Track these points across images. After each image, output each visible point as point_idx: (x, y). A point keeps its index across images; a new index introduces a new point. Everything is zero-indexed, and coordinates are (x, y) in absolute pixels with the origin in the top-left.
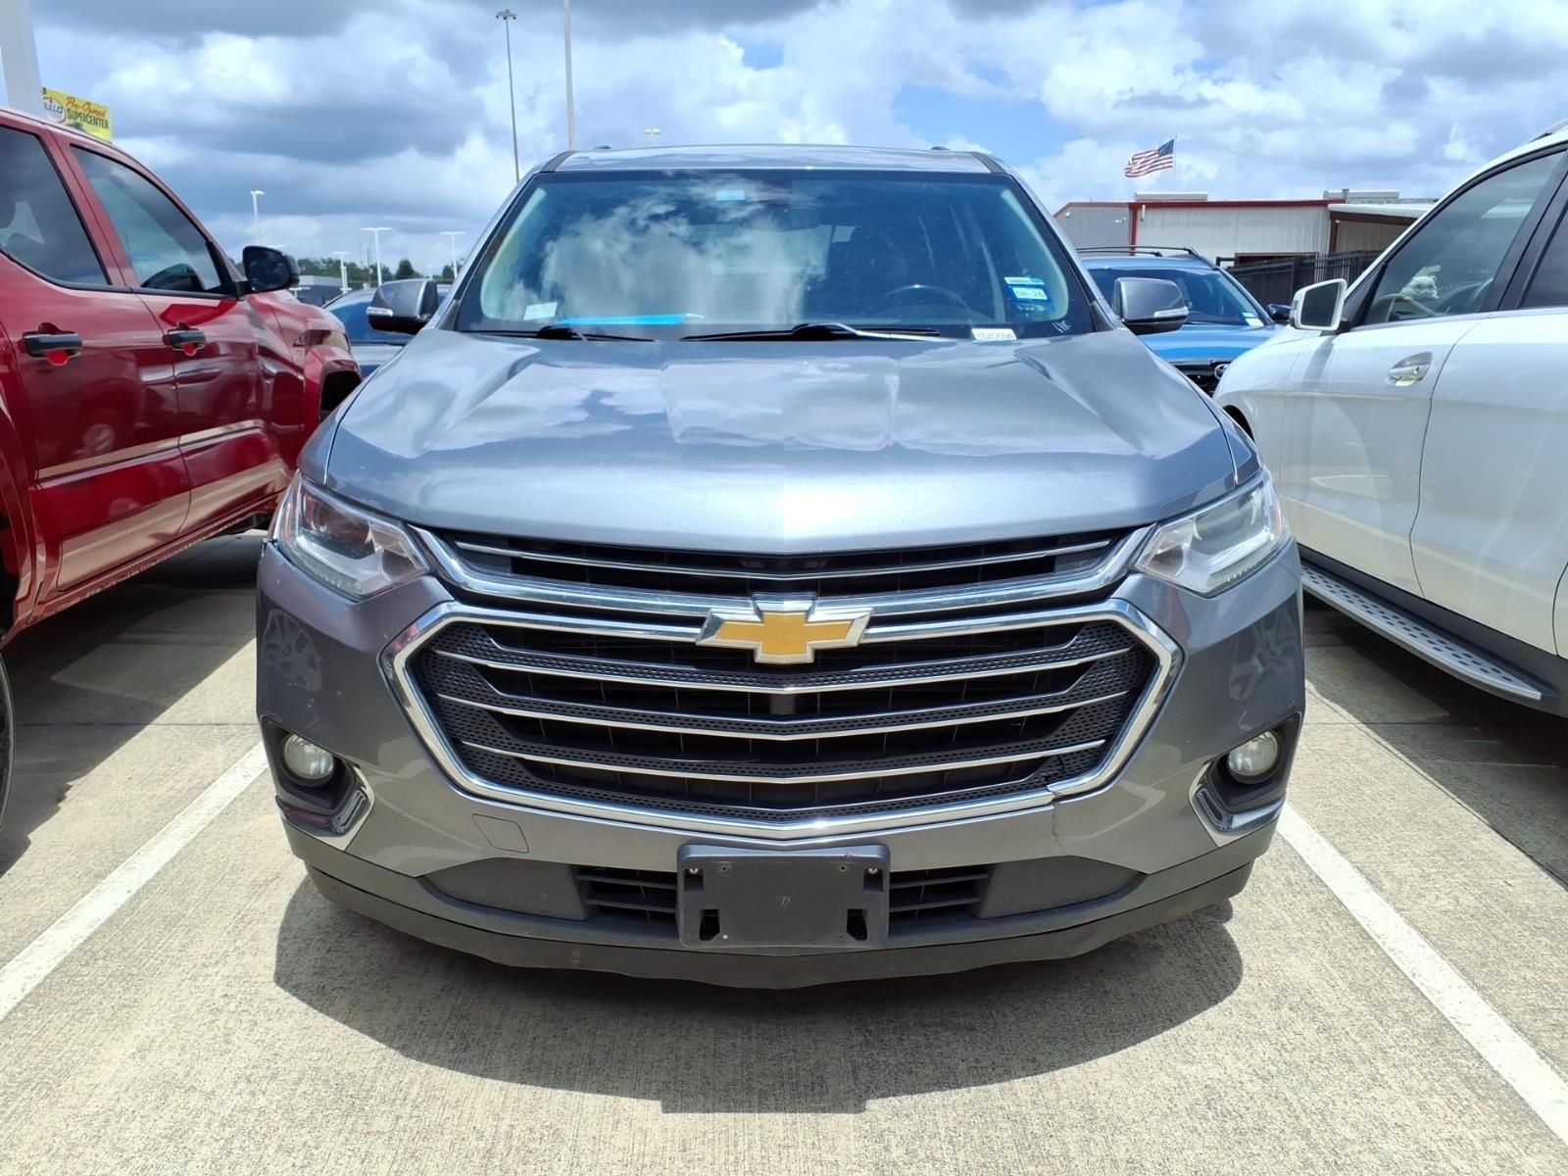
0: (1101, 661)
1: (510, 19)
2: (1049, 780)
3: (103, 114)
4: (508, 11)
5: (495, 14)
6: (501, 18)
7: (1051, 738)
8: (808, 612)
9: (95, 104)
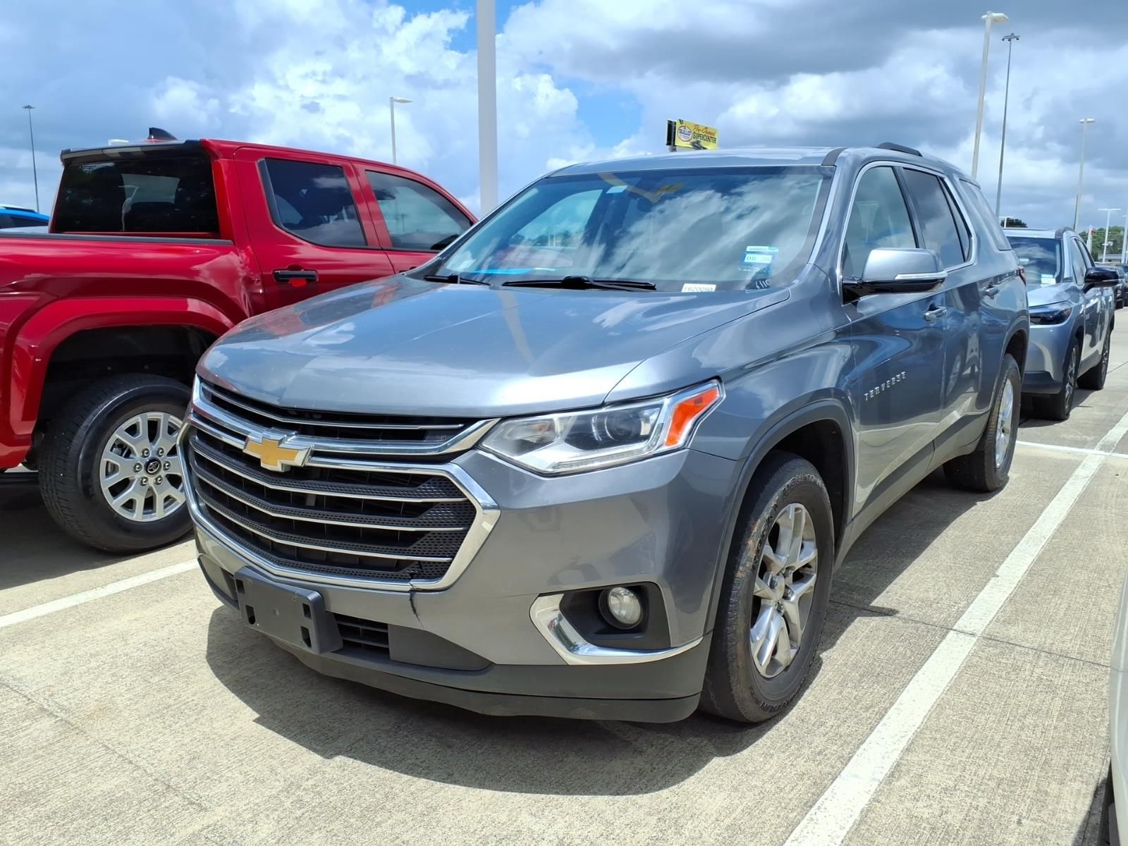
0: (442, 504)
1: (1014, 40)
2: (413, 576)
3: (714, 134)
4: (1013, 34)
5: (1002, 38)
6: (1006, 40)
7: (411, 548)
8: (281, 442)
9: (710, 128)
